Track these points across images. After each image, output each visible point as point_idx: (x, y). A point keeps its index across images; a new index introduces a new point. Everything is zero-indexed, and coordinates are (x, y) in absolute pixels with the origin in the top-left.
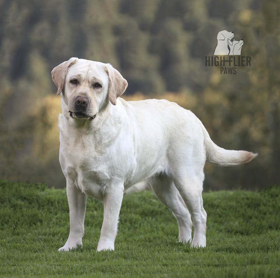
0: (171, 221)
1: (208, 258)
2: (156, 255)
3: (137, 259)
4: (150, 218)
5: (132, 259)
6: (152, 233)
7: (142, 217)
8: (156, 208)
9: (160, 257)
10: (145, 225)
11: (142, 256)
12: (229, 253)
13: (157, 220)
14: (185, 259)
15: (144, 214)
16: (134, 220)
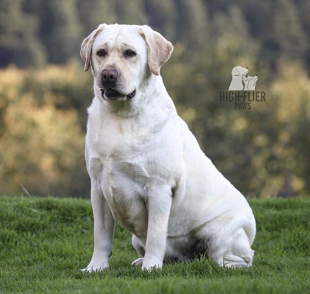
0: (57, 236)
1: (106, 286)
2: (37, 283)
3: (12, 290)
4: (29, 234)
5: (5, 289)
6: (32, 254)
7: (18, 233)
8: (37, 220)
9: (43, 286)
10: (22, 243)
11: (19, 285)
12: (133, 278)
13: (38, 236)
14: (75, 288)
15: (21, 229)
16: (7, 237)
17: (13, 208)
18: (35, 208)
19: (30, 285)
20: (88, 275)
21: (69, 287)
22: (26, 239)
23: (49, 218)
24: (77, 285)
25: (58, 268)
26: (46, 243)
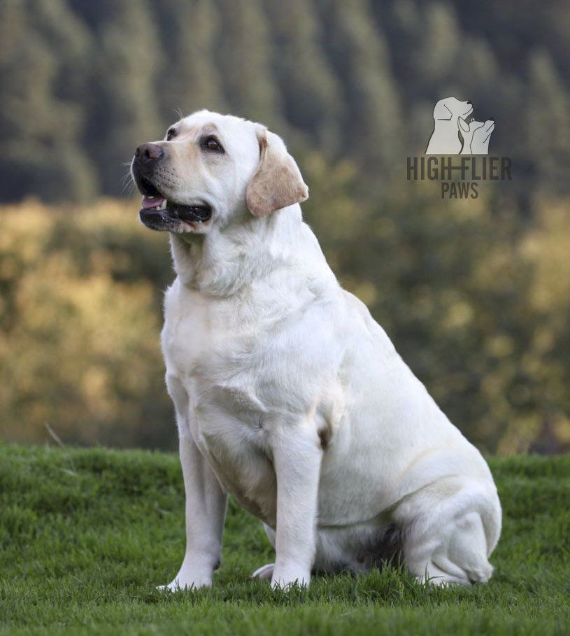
17: (30, 468)
18: (71, 468)
19: (60, 614)
20: (168, 597)
21: (134, 619)
22: (53, 527)
23: (96, 487)
24: (149, 614)
25: (113, 582)
26: (91, 534)
